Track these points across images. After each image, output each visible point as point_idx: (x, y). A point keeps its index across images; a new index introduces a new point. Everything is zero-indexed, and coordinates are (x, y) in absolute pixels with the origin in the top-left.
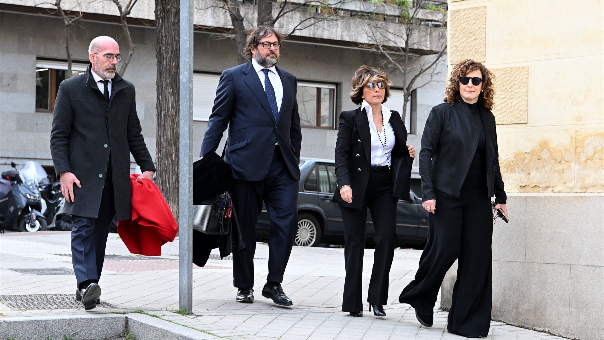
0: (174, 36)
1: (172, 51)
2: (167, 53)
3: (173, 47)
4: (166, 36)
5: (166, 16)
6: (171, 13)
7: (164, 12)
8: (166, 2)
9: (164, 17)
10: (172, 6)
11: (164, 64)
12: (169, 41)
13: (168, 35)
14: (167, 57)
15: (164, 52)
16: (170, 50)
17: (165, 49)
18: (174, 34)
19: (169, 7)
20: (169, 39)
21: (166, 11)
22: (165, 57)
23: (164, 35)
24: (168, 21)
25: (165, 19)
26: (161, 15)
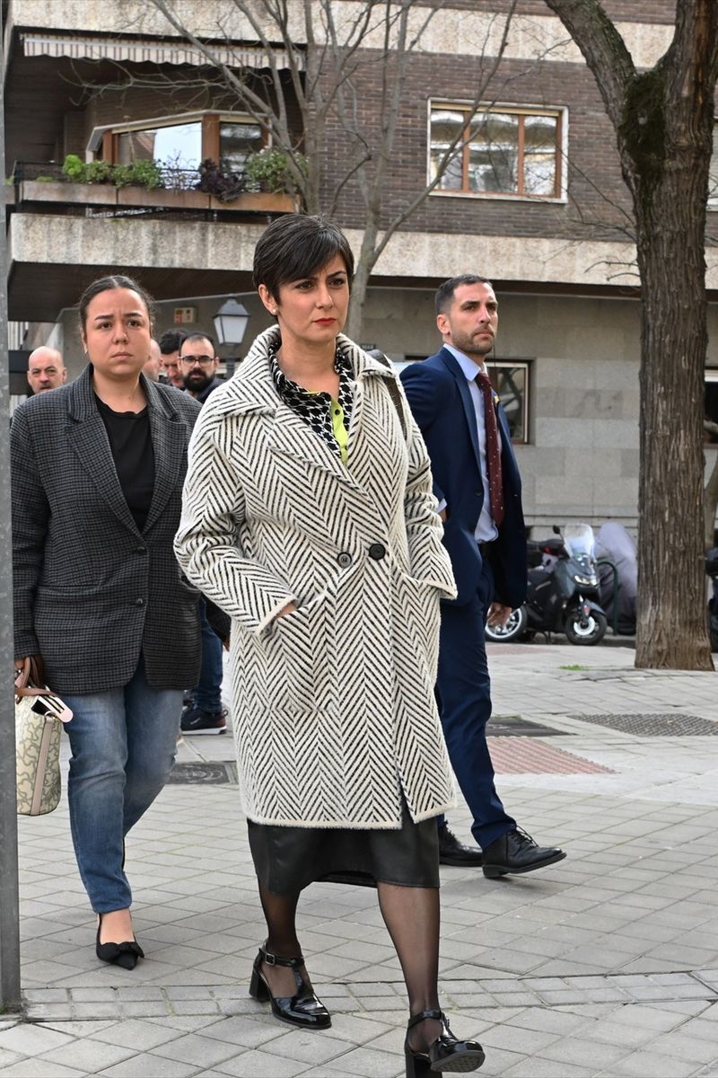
0: (669, 285)
1: (664, 314)
2: (655, 318)
3: (665, 307)
4: (652, 287)
5: (651, 247)
6: (663, 240)
7: (649, 240)
8: (652, 220)
9: (649, 250)
10: (663, 227)
11: (651, 339)
12: (659, 296)
13: (656, 284)
14: (654, 326)
15: (649, 316)
16: (660, 312)
17: (652, 311)
18: (669, 280)
19: (658, 229)
20: (659, 292)
21: (652, 238)
22: (651, 326)
23: (649, 284)
24: (656, 257)
25: (651, 253)
26: (644, 246)
